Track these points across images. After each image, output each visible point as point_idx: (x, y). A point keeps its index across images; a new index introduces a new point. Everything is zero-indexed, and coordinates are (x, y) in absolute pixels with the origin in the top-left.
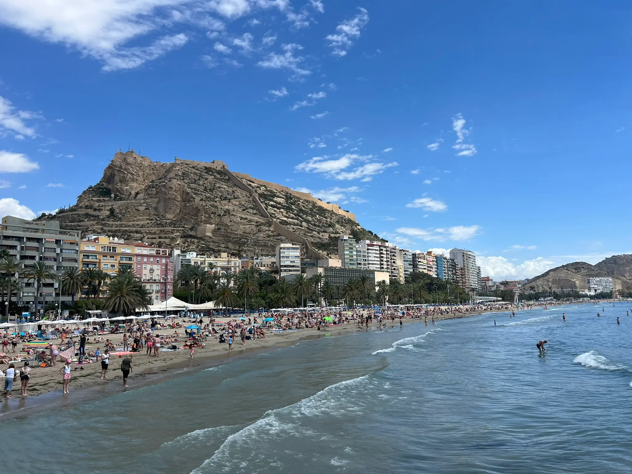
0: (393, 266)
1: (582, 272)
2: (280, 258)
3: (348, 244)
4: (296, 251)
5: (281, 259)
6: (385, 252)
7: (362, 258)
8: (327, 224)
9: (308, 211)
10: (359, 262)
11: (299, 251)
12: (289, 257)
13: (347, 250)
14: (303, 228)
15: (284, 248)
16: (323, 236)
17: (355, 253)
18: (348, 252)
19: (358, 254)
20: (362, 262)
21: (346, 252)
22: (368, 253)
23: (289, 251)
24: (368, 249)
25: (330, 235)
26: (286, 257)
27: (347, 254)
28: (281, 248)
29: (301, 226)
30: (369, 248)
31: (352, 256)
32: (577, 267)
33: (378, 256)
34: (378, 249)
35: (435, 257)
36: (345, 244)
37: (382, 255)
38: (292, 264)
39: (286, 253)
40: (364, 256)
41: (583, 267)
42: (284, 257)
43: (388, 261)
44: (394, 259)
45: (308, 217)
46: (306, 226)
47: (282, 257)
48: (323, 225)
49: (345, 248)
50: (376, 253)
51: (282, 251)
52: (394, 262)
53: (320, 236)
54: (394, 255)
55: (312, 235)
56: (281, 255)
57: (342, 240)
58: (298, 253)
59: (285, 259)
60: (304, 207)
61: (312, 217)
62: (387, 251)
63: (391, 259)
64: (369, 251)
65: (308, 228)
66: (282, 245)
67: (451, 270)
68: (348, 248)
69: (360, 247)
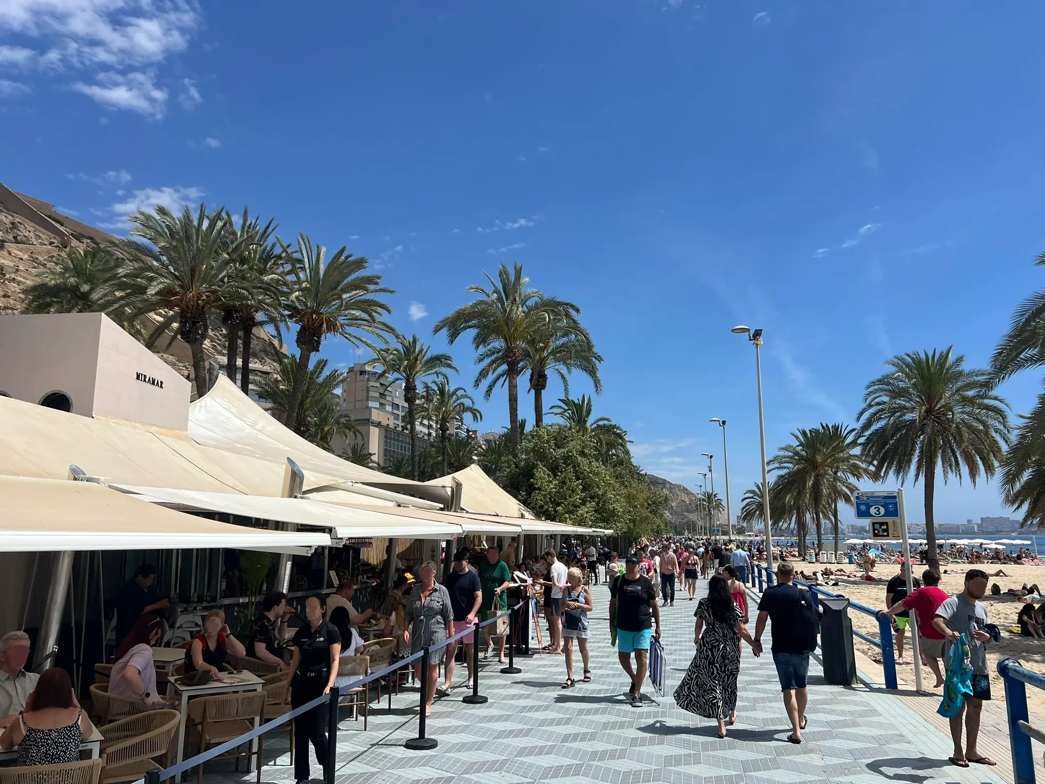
13: (375, 400)
17: (389, 409)
18: (377, 405)
21: (371, 404)
36: (371, 384)
49: (371, 394)
57: (363, 372)
68: (377, 395)
69: (397, 395)
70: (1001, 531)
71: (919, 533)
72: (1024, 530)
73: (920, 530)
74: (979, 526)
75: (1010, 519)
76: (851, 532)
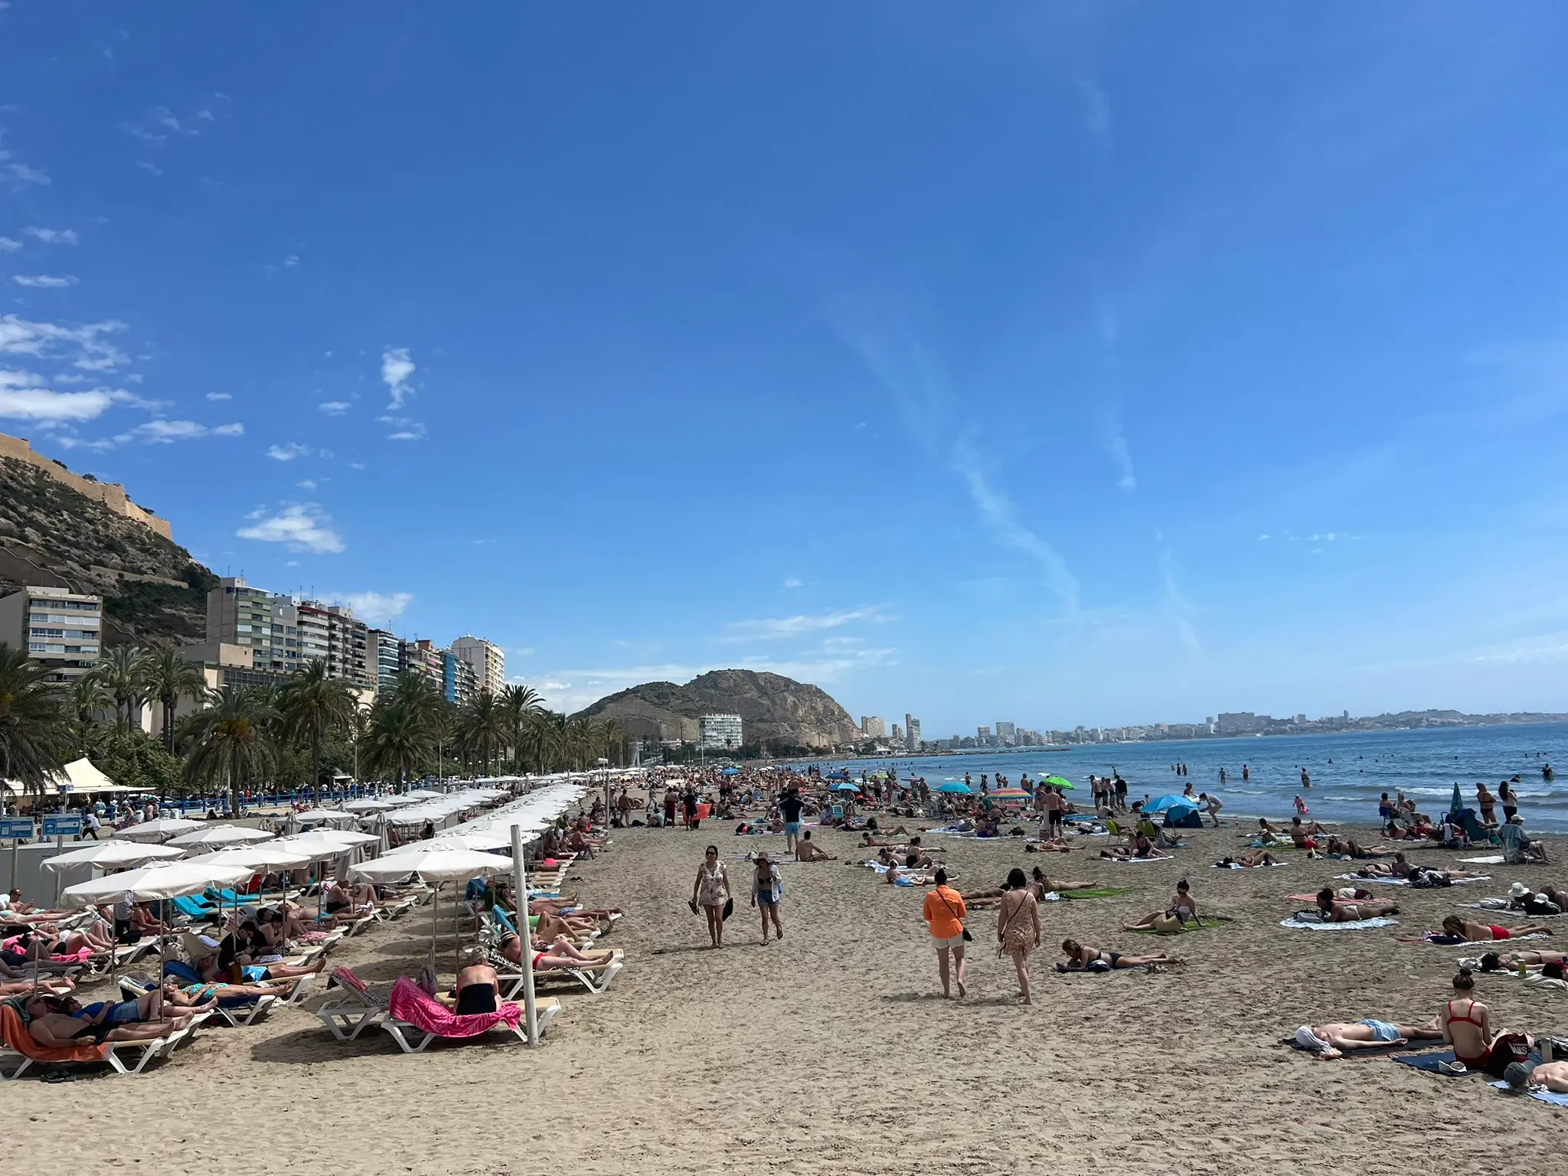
0: (357, 675)
1: (672, 704)
2: (26, 632)
3: (250, 604)
4: (88, 613)
5: (32, 639)
6: (340, 635)
7: (284, 647)
8: (99, 541)
9: (29, 495)
10: (276, 659)
11: (99, 614)
12: (60, 632)
13: (245, 622)
14: (30, 545)
15: (43, 602)
16: (99, 575)
17: (266, 631)
18: (249, 629)
19: (275, 634)
20: (284, 660)
21: (240, 628)
22: (300, 634)
23: (61, 610)
24: (301, 623)
25: (121, 576)
26: (51, 631)
27: (245, 635)
28: (31, 601)
29: (25, 539)
30: (305, 618)
31: (259, 641)
32: (658, 693)
33: (326, 643)
34: (326, 623)
35: (440, 654)
36: (241, 603)
37: (334, 643)
38: (69, 656)
39: (50, 619)
40: (289, 642)
41: (673, 694)
42: (42, 630)
43: (345, 661)
44: (359, 656)
45: (36, 514)
46: (38, 541)
47: (35, 630)
48: (90, 545)
49: (240, 616)
50: (321, 636)
51: (33, 609)
52: (360, 665)
53: (93, 574)
54: (360, 645)
55: (65, 569)
56: (34, 623)
57: (229, 590)
58: (93, 621)
59: (47, 640)
60: (12, 478)
61: (47, 515)
62: (345, 630)
63: (355, 655)
64: (305, 628)
65: (47, 547)
66: (36, 592)
67: (466, 690)
68: (249, 617)
69: (281, 613)
70: (1244, 732)
71: (1141, 738)
72: (1271, 729)
73: (1143, 735)
74: (1218, 725)
75: (1256, 715)
76: (1050, 739)
